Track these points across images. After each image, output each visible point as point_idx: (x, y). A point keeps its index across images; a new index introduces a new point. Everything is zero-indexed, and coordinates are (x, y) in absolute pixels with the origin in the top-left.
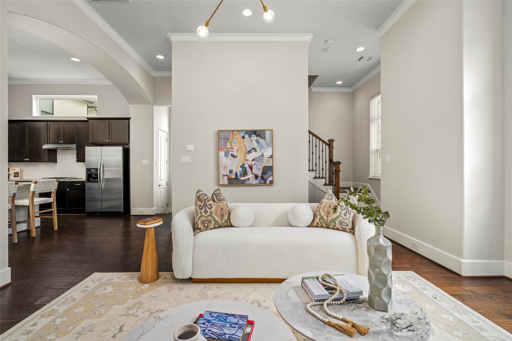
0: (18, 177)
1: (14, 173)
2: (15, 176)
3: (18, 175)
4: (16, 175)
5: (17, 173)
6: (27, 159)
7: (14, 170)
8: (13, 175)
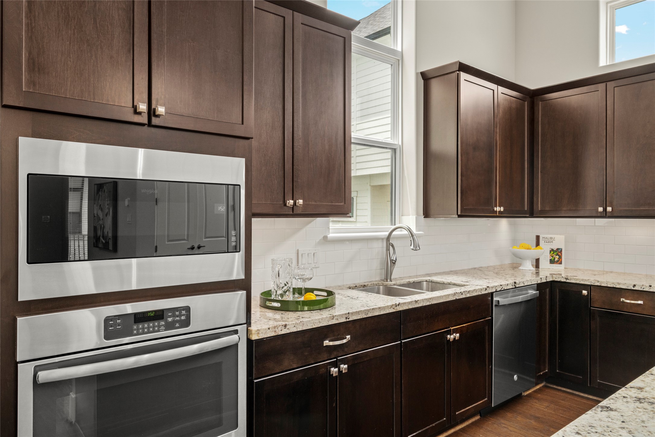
0: (561, 263)
1: (550, 252)
2: (552, 262)
3: (560, 257)
4: (555, 259)
5: (558, 252)
6: (605, 210)
7: (550, 241)
8: (549, 259)
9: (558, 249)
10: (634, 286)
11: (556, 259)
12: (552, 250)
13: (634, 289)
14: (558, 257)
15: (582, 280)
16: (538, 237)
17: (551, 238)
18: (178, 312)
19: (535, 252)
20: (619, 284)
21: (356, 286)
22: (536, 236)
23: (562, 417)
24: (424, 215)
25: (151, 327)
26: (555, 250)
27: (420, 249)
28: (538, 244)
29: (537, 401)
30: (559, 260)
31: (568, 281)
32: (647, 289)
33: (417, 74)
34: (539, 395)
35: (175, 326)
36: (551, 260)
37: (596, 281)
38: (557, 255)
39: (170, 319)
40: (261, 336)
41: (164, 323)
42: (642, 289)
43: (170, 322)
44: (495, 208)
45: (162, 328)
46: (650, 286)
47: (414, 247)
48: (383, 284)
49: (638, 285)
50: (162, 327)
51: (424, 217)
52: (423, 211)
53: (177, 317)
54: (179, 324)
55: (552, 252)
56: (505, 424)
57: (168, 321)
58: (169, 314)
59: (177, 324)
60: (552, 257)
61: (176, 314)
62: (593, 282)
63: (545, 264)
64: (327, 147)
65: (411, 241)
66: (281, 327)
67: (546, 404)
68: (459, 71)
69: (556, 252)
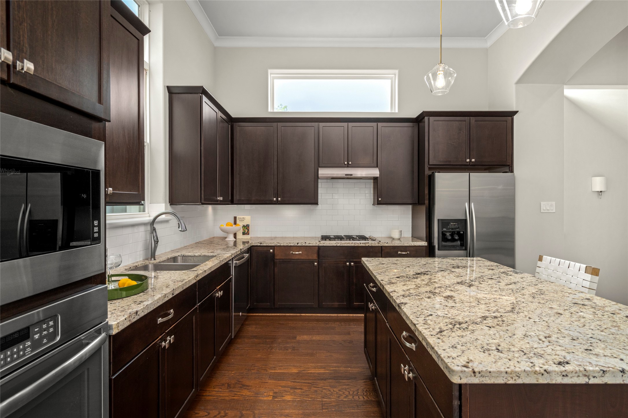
0: (249, 234)
2: (244, 234)
3: (248, 230)
6: (277, 199)
7: (243, 220)
8: (242, 232)
9: (247, 225)
10: (298, 244)
11: (246, 232)
12: (244, 226)
13: (298, 245)
14: (247, 230)
15: (270, 243)
16: (235, 218)
17: (243, 218)
18: (46, 325)
19: (234, 228)
20: (290, 243)
21: (130, 268)
22: (234, 217)
23: (267, 331)
24: (169, 203)
25: (15, 354)
26: (245, 225)
27: (187, 230)
28: (235, 223)
29: (248, 326)
30: (248, 232)
31: (262, 245)
32: (304, 245)
33: (165, 86)
34: (247, 322)
35: (43, 343)
36: (243, 232)
37: (278, 243)
38: (247, 229)
39: (37, 336)
40: (121, 328)
41: (30, 344)
42: (301, 245)
43: (37, 339)
44: (218, 198)
45: (28, 351)
46: (305, 243)
47: (182, 228)
48: (150, 263)
49: (300, 243)
50: (28, 349)
51: (170, 205)
52: (169, 199)
53: (45, 331)
54: (46, 340)
55: (244, 227)
56: (241, 347)
57: (34, 339)
58: (36, 330)
59: (45, 340)
60: (244, 230)
61: (43, 328)
62: (276, 244)
63: (240, 236)
64: (127, 140)
65: (178, 224)
66: (134, 315)
67: (254, 326)
68: (201, 94)
69: (246, 227)
